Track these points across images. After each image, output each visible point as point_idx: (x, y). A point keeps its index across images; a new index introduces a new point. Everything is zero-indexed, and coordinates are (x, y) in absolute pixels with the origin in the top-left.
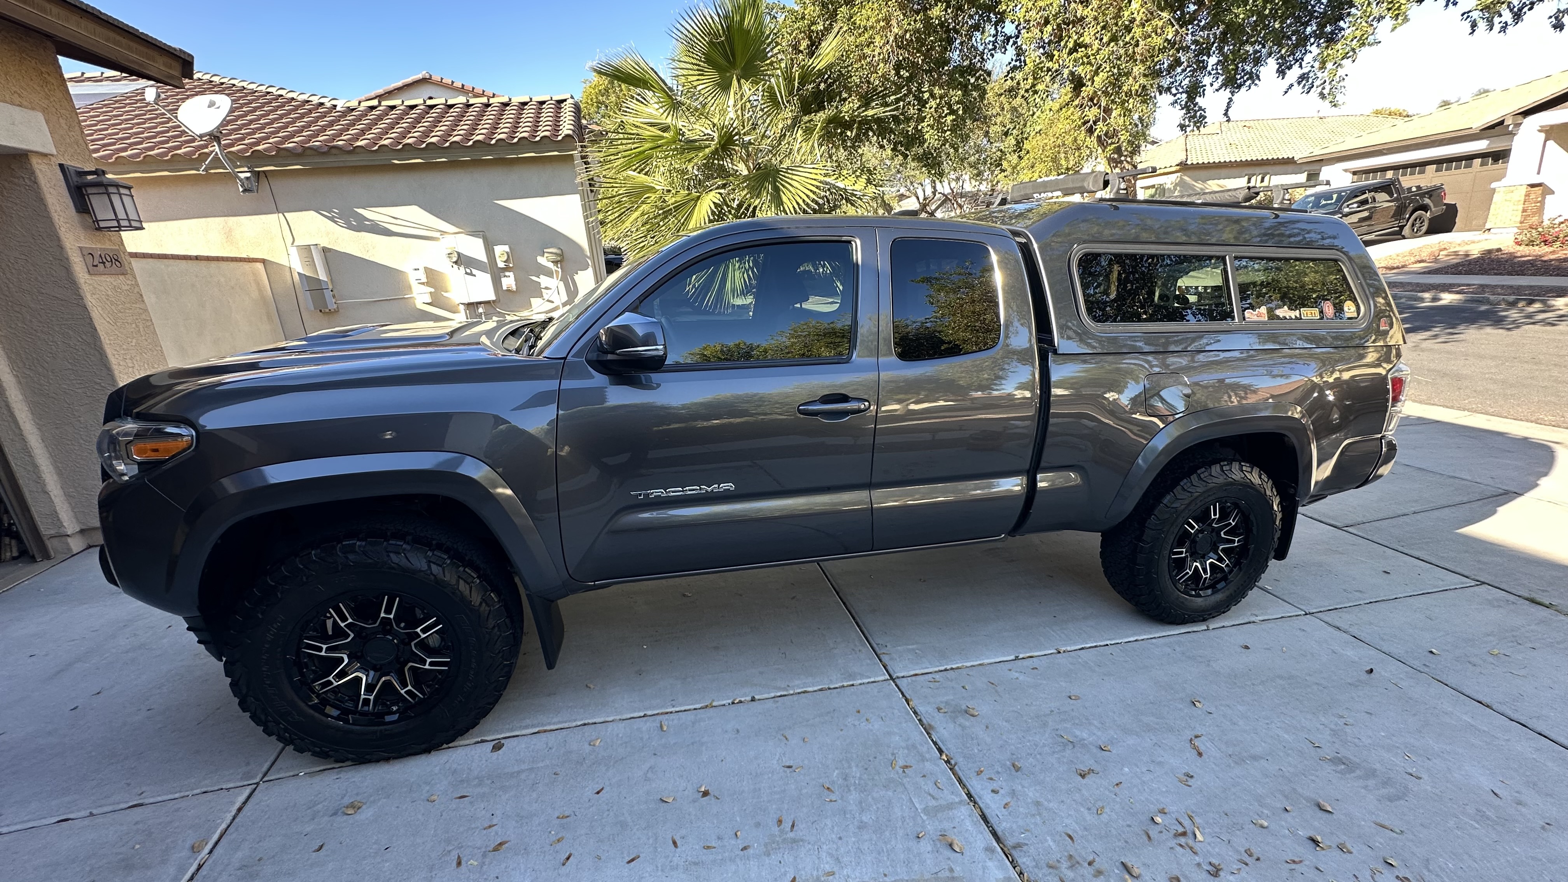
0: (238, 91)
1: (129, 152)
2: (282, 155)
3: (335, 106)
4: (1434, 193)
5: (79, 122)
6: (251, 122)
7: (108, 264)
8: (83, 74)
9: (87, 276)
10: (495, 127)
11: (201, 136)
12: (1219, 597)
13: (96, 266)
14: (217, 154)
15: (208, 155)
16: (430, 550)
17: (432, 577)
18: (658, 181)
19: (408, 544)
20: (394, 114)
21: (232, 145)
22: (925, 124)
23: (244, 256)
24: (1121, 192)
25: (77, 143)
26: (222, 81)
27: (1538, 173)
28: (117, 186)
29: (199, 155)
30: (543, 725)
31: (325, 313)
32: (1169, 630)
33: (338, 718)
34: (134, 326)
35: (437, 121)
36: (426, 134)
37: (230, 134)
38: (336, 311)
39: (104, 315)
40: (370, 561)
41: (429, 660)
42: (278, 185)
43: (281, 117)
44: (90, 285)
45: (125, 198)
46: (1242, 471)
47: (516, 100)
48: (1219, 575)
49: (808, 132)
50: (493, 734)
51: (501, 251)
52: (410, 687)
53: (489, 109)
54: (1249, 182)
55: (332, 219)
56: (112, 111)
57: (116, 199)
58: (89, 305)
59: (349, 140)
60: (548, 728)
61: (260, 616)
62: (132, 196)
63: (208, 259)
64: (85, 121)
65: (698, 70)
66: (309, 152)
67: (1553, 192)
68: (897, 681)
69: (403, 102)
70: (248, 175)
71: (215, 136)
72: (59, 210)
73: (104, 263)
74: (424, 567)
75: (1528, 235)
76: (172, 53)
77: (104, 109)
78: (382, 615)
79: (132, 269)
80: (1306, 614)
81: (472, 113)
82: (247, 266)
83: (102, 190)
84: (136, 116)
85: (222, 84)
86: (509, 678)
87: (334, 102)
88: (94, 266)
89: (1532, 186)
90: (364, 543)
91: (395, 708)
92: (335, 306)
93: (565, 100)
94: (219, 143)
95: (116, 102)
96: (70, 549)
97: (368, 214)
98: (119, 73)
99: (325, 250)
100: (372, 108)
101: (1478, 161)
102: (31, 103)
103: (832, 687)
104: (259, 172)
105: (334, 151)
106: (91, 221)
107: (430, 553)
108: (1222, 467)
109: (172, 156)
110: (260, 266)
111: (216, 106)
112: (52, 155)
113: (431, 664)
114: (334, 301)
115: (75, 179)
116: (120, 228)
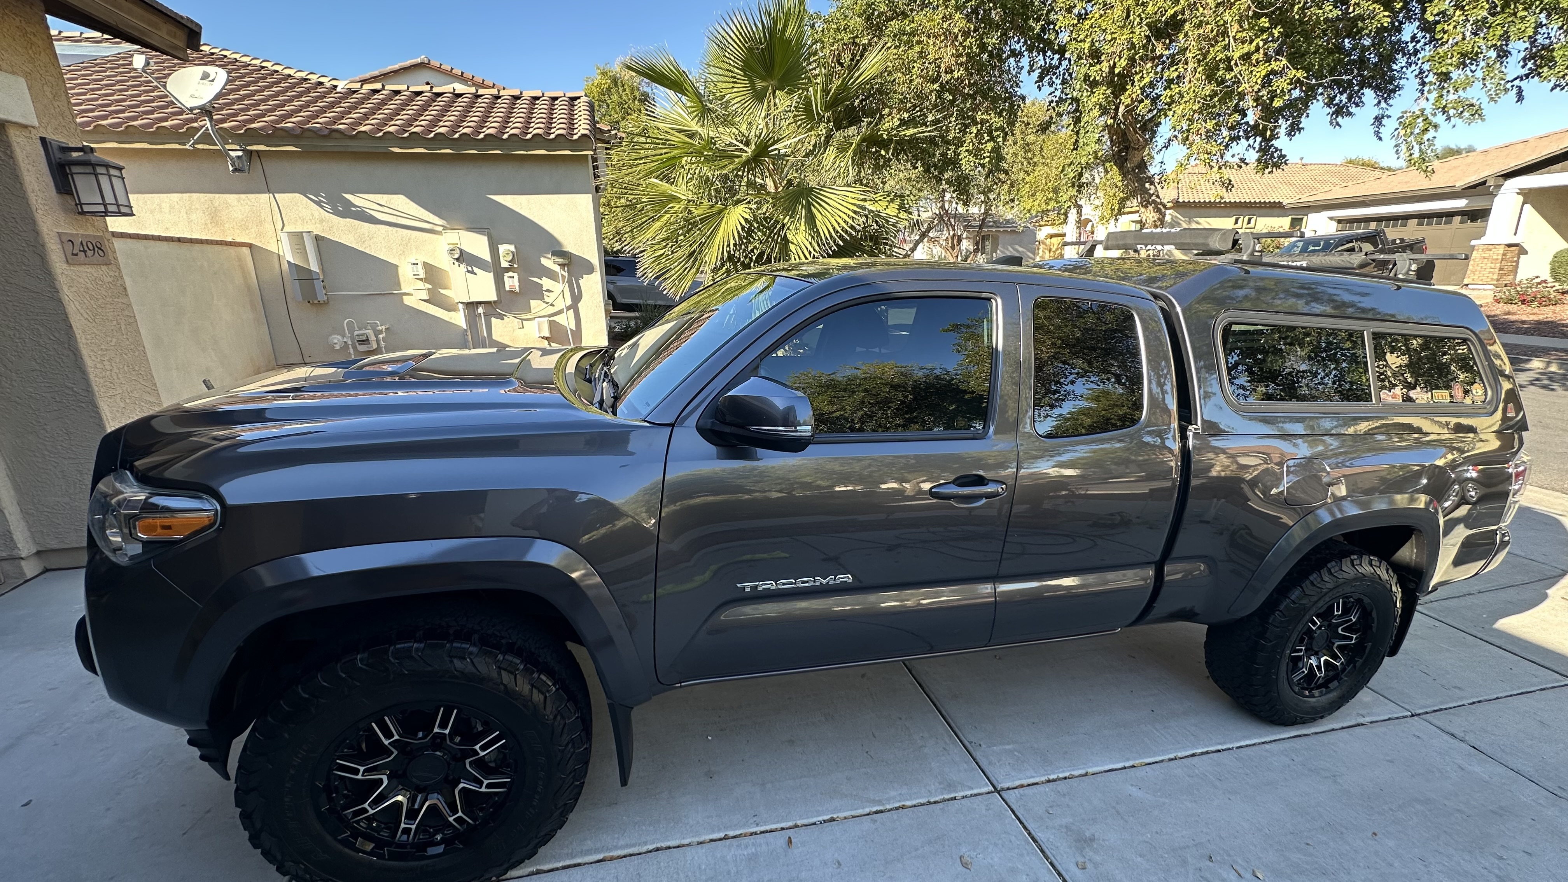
0: (230, 63)
1: (109, 121)
2: (276, 135)
3: (336, 87)
4: (1415, 247)
5: (67, 89)
6: (244, 97)
7: (90, 253)
8: (60, 32)
9: (65, 266)
10: (506, 121)
11: (192, 109)
12: (1333, 695)
13: (76, 255)
14: (207, 129)
15: (197, 130)
16: (501, 653)
17: (502, 687)
18: (682, 190)
19: (475, 645)
20: (398, 100)
21: (223, 121)
22: (964, 149)
23: (229, 239)
24: (1256, 254)
25: (62, 115)
26: (213, 51)
27: (1515, 234)
28: (107, 166)
29: (187, 129)
30: (609, 850)
31: (313, 304)
32: (1279, 733)
33: (371, 853)
34: (115, 323)
35: (445, 110)
36: (434, 123)
37: (222, 109)
38: (326, 303)
39: (82, 311)
40: (430, 669)
41: (486, 782)
42: (271, 167)
43: (278, 94)
44: (67, 276)
45: (114, 180)
46: (1371, 565)
47: (528, 94)
48: (1331, 673)
49: (842, 150)
50: (550, 862)
51: (506, 249)
52: (460, 814)
53: (499, 101)
54: (1236, 223)
55: (318, 204)
56: (91, 75)
57: (104, 181)
58: (65, 299)
59: (352, 124)
60: (615, 853)
61: (286, 736)
62: (123, 179)
63: (191, 241)
64: (73, 89)
65: (732, 77)
66: (307, 134)
67: (1526, 253)
68: (1003, 793)
69: (408, 87)
70: (240, 153)
71: (206, 111)
72: (36, 188)
73: (85, 251)
74: (495, 675)
75: (1507, 293)
76: (179, 22)
77: (83, 72)
78: (436, 730)
79: (116, 259)
80: (1413, 715)
81: (482, 104)
82: (232, 250)
83: (89, 169)
84: (118, 81)
85: (213, 54)
86: (576, 800)
87: (334, 83)
88: (73, 254)
89: (1509, 246)
90: (422, 645)
91: (439, 837)
92: (325, 298)
93: (579, 98)
94: (211, 119)
95: (97, 65)
96: (23, 574)
97: (358, 200)
98: (99, 34)
99: (318, 239)
100: (376, 91)
101: (1457, 219)
102: (12, 66)
103: (932, 800)
104: (251, 151)
105: (334, 135)
106: (73, 203)
107: (500, 657)
108: (1352, 561)
109: (157, 128)
110: (246, 251)
111: (210, 78)
112: (33, 127)
113: (488, 786)
114: (324, 292)
115: (58, 155)
116: (106, 213)
